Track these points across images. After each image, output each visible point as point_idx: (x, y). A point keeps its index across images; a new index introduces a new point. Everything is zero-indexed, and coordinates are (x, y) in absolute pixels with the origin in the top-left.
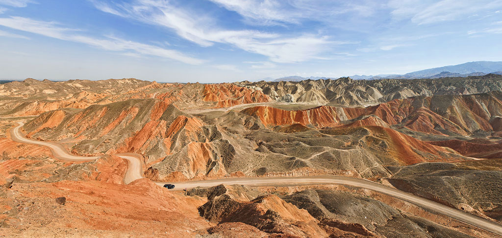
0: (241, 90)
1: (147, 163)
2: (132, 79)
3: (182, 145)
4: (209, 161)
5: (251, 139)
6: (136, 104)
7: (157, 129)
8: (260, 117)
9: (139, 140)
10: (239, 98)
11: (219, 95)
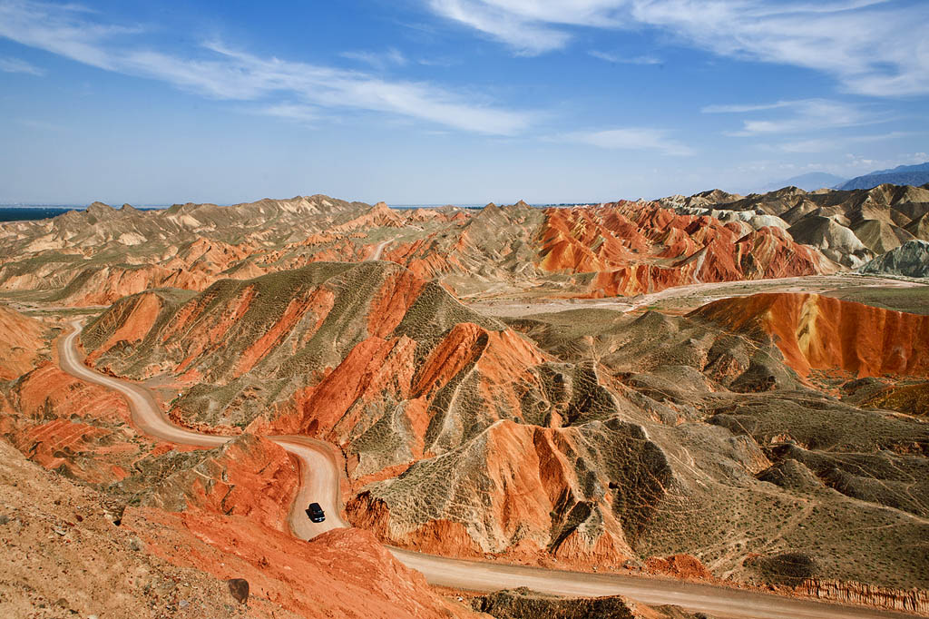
0: (693, 229)
1: (354, 476)
2: (318, 197)
3: (466, 427)
4: (563, 501)
6: (330, 281)
7: (387, 368)
9: (333, 396)
10: (681, 258)
11: (599, 249)
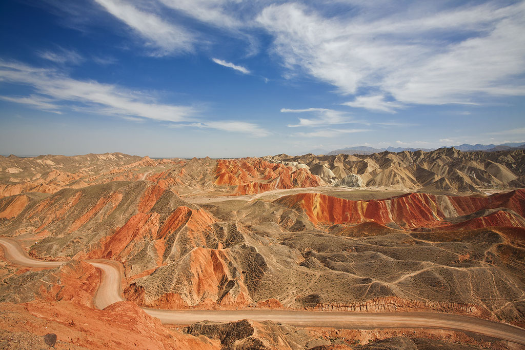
0: (275, 168)
1: (129, 276)
2: (117, 153)
3: (182, 251)
4: (223, 280)
5: (291, 246)
6: (121, 189)
7: (147, 226)
8: (306, 210)
9: (120, 240)
10: (271, 180)
11: (239, 176)
